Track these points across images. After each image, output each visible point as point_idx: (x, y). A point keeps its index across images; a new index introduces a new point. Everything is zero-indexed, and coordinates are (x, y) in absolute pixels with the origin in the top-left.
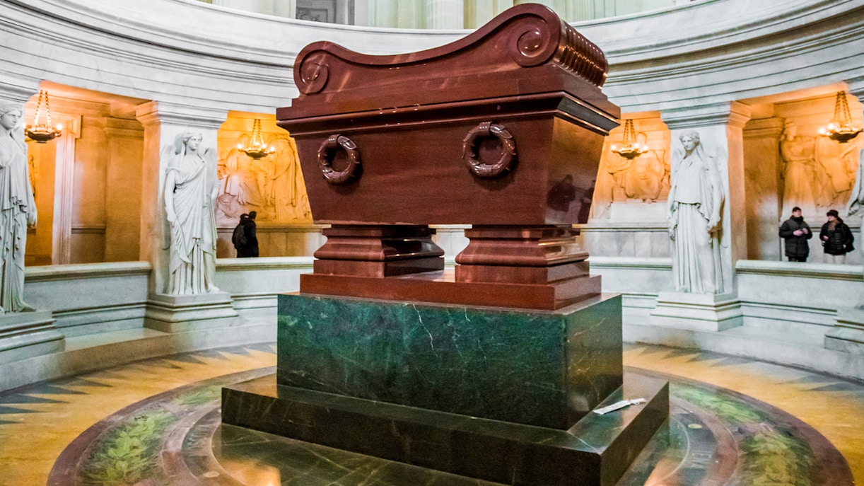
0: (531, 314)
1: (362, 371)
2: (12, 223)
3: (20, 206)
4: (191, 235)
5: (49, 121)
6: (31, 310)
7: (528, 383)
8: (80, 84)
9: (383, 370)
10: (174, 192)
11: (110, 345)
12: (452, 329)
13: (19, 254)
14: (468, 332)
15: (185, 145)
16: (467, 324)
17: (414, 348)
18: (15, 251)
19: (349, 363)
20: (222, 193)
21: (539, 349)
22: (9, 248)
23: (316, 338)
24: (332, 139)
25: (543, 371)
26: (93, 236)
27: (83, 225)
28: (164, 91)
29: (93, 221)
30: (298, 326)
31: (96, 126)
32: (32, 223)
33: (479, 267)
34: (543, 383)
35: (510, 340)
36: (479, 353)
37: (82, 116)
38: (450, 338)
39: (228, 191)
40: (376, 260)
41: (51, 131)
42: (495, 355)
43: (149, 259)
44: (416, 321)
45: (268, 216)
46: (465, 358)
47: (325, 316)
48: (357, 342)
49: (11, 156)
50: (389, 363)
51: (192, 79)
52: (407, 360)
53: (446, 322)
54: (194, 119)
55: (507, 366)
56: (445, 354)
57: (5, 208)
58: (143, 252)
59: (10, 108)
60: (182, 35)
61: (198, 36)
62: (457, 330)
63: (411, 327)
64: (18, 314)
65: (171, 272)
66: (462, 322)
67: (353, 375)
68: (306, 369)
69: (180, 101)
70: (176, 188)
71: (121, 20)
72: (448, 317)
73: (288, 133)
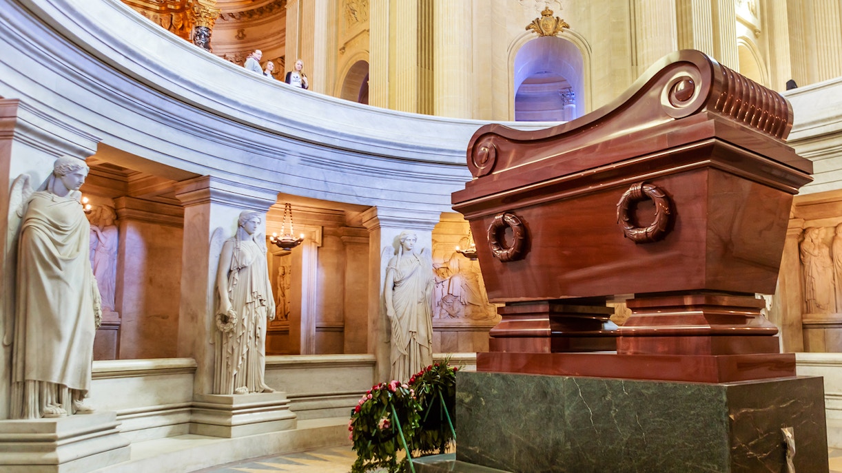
0: (689, 386)
1: (528, 448)
2: (254, 315)
3: (261, 300)
4: (408, 328)
5: (292, 231)
6: (269, 391)
7: (689, 464)
8: (311, 195)
9: (547, 447)
10: (393, 289)
11: (335, 427)
12: (609, 403)
13: (260, 342)
14: (626, 406)
15: (401, 247)
16: (626, 398)
17: (575, 424)
18: (257, 339)
19: (517, 440)
20: (445, 294)
21: (699, 425)
22: (251, 336)
23: (488, 414)
24: (499, 217)
25: (705, 450)
26: (334, 334)
27: (325, 323)
28: (383, 197)
29: (333, 321)
30: (472, 402)
31: (334, 235)
32: (271, 316)
33: (640, 338)
34: (704, 463)
35: (668, 414)
36: (638, 429)
37: (323, 227)
38: (608, 413)
39: (450, 292)
40: (543, 336)
41: (295, 239)
42: (654, 431)
43: (374, 353)
44: (576, 396)
45: (488, 315)
46: (624, 434)
47: (496, 392)
48: (524, 418)
49: (252, 257)
50: (552, 439)
51: (407, 184)
52: (568, 436)
53: (605, 396)
54: (410, 222)
55: (666, 443)
56: (605, 431)
57: (248, 302)
58: (370, 346)
59: (251, 216)
60: (395, 144)
61: (410, 144)
62: (615, 405)
63: (572, 402)
64: (259, 394)
65: (392, 363)
66: (620, 395)
67: (520, 451)
68: (480, 445)
69: (397, 205)
70: (394, 286)
71: (342, 135)
72: (606, 390)
73: (463, 216)
